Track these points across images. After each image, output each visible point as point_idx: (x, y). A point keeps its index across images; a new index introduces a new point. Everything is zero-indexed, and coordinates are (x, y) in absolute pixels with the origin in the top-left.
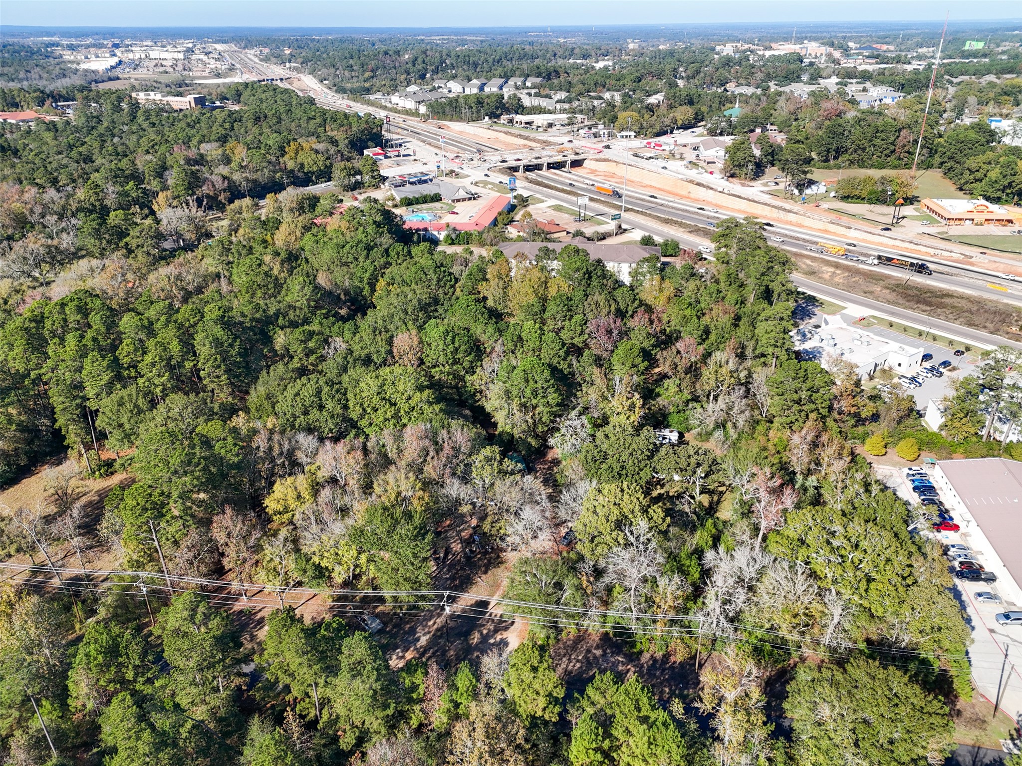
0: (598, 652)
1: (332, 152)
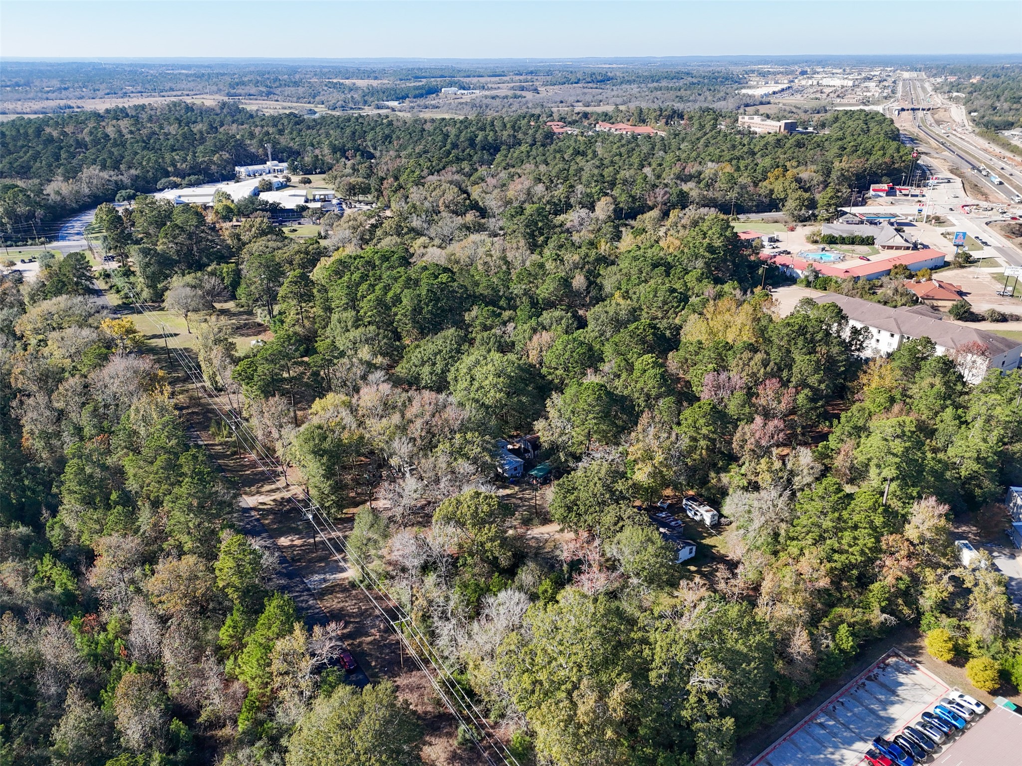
0: (377, 612)
1: (815, 182)
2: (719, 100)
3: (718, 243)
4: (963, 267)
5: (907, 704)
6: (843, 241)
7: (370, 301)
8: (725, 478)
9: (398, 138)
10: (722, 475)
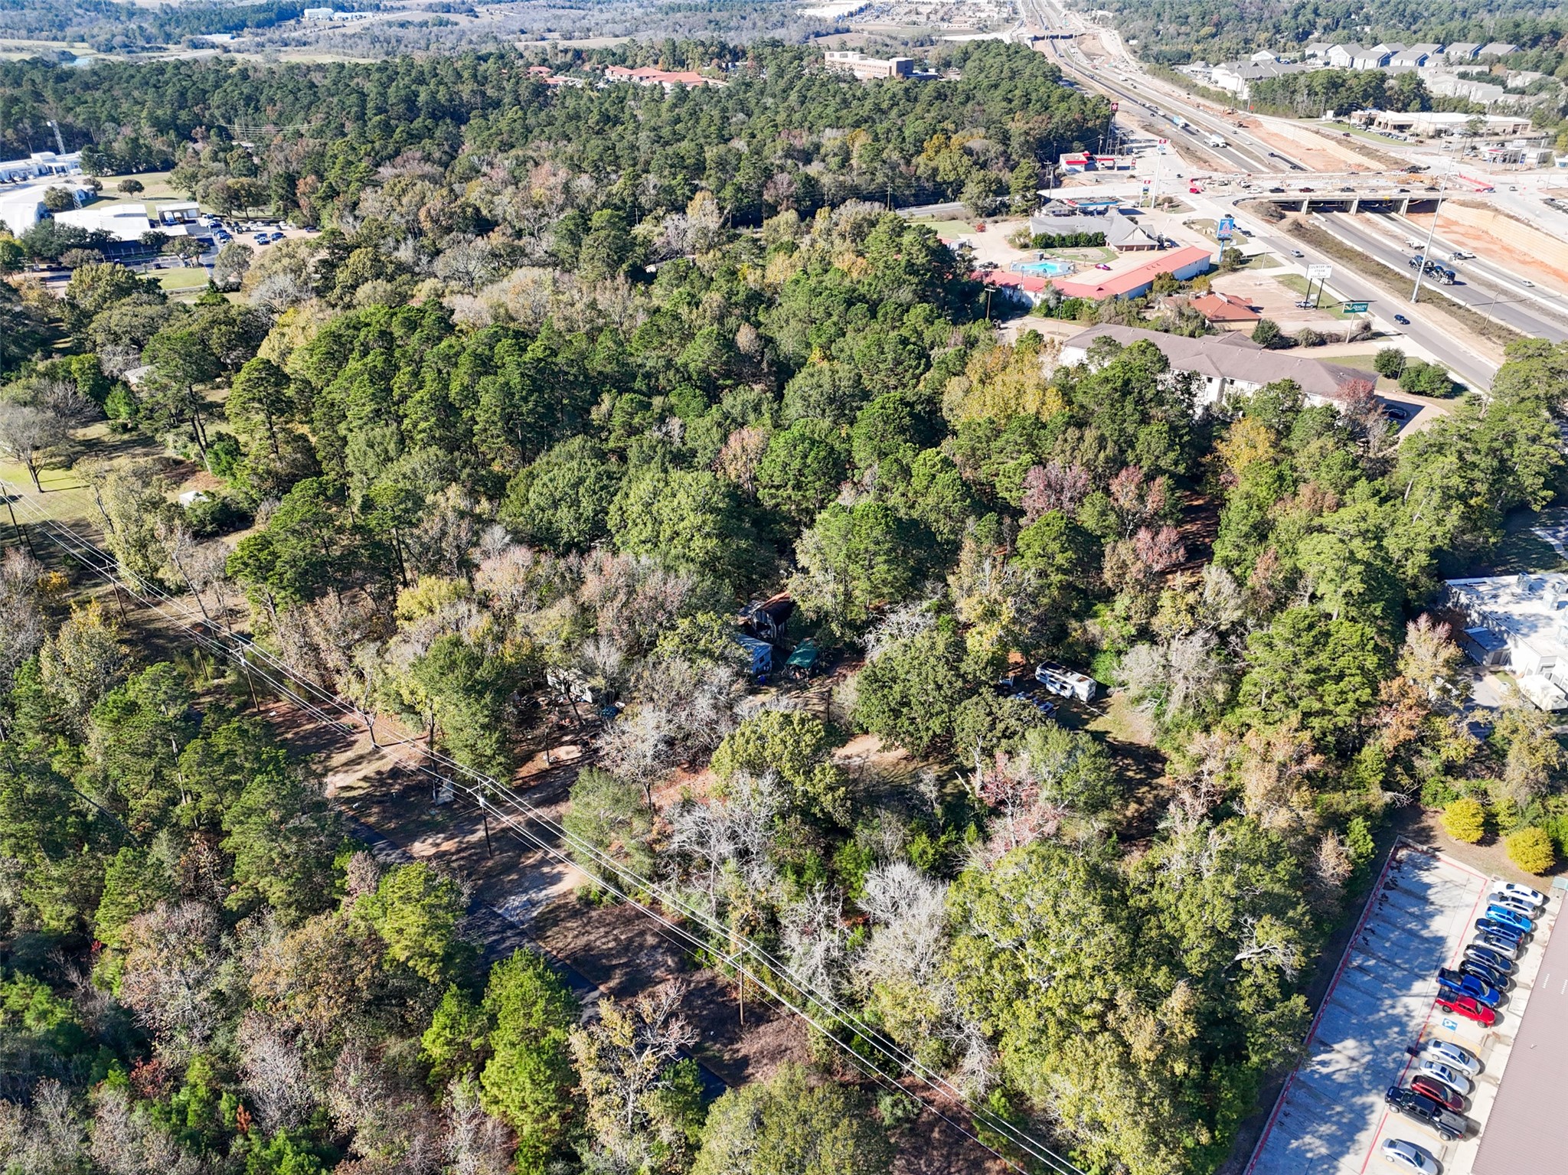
0: (651, 940)
1: (992, 154)
2: (775, 26)
3: (921, 259)
4: (1235, 270)
5: (1447, 912)
6: (1063, 242)
7: (421, 402)
8: (1093, 627)
9: (272, 101)
10: (1088, 622)
